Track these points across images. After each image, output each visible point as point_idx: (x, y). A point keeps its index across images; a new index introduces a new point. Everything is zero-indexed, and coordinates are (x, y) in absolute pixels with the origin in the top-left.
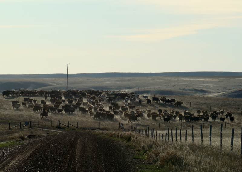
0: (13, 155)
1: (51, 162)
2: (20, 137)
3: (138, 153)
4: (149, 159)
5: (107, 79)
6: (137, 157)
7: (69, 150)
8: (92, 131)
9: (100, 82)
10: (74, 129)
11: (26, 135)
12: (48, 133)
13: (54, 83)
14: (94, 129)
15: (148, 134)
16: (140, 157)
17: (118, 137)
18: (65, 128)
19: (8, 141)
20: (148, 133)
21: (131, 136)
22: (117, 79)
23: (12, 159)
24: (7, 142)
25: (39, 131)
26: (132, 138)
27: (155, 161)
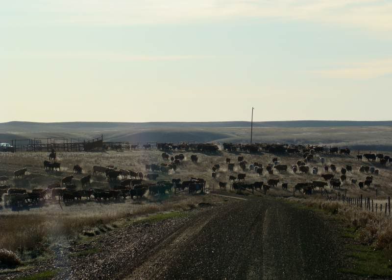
0: (180, 229)
1: (230, 239)
2: (189, 205)
3: (348, 229)
4: (362, 238)
5: (305, 129)
6: (346, 235)
7: (253, 225)
8: (285, 199)
9: (295, 133)
10: (260, 196)
11: (197, 203)
12: (226, 201)
13: (233, 133)
14: (287, 197)
15: (361, 204)
16: (350, 235)
17: (320, 207)
18: (249, 194)
19: (173, 210)
20: (361, 202)
21: (337, 206)
22: (319, 129)
23: (178, 235)
24: (172, 212)
25: (214, 197)
26: (339, 210)
27: (371, 242)
